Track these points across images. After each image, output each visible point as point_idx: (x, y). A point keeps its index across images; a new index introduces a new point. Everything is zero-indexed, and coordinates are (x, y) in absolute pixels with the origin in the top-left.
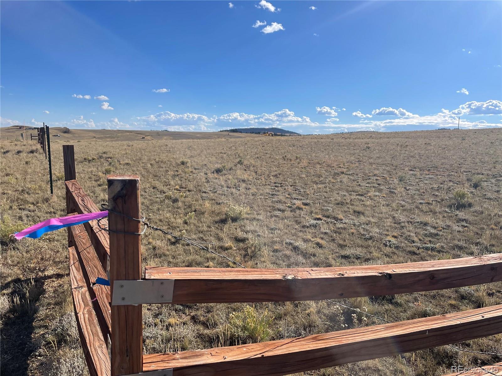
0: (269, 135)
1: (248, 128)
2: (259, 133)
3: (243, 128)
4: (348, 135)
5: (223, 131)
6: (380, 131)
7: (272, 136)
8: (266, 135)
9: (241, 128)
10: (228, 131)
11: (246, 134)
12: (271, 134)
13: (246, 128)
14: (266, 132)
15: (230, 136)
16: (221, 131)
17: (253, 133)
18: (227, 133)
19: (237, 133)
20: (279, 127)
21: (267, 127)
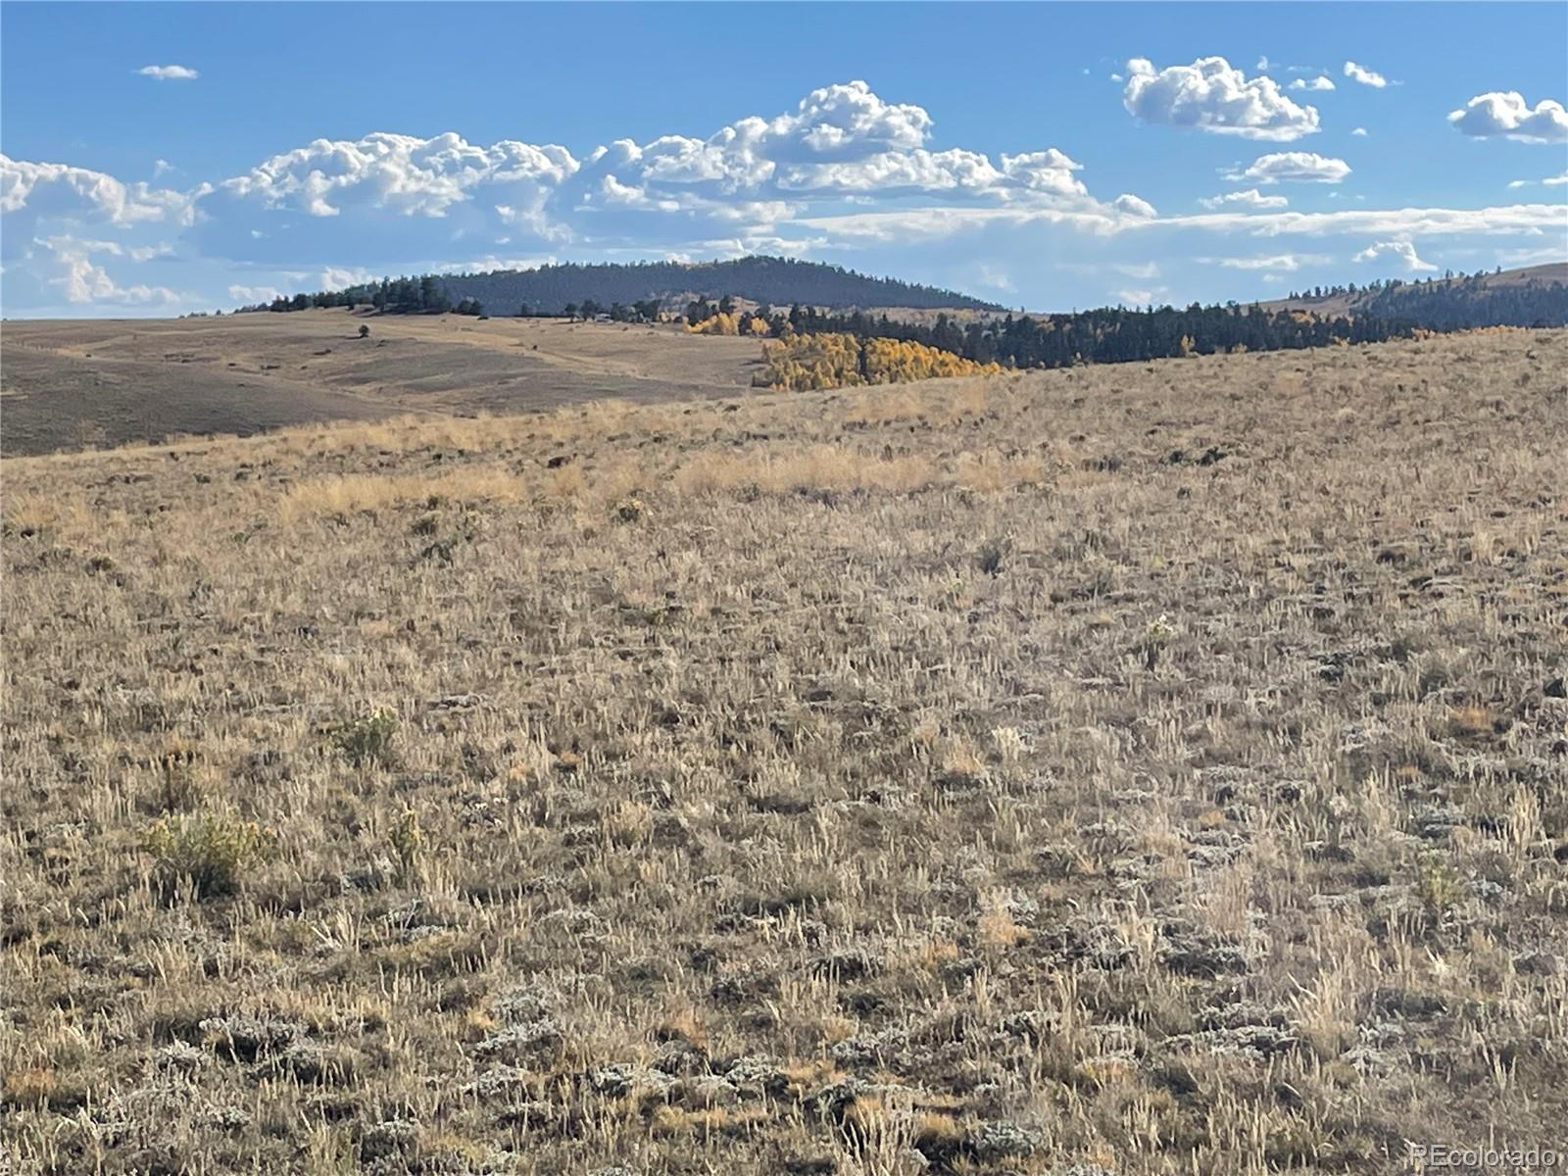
0: (744, 326)
2: (647, 312)
5: (301, 303)
8: (718, 329)
11: (525, 324)
12: (762, 314)
14: (714, 299)
15: (382, 343)
16: (280, 306)
17: (589, 311)
18: (347, 323)
19: (433, 320)
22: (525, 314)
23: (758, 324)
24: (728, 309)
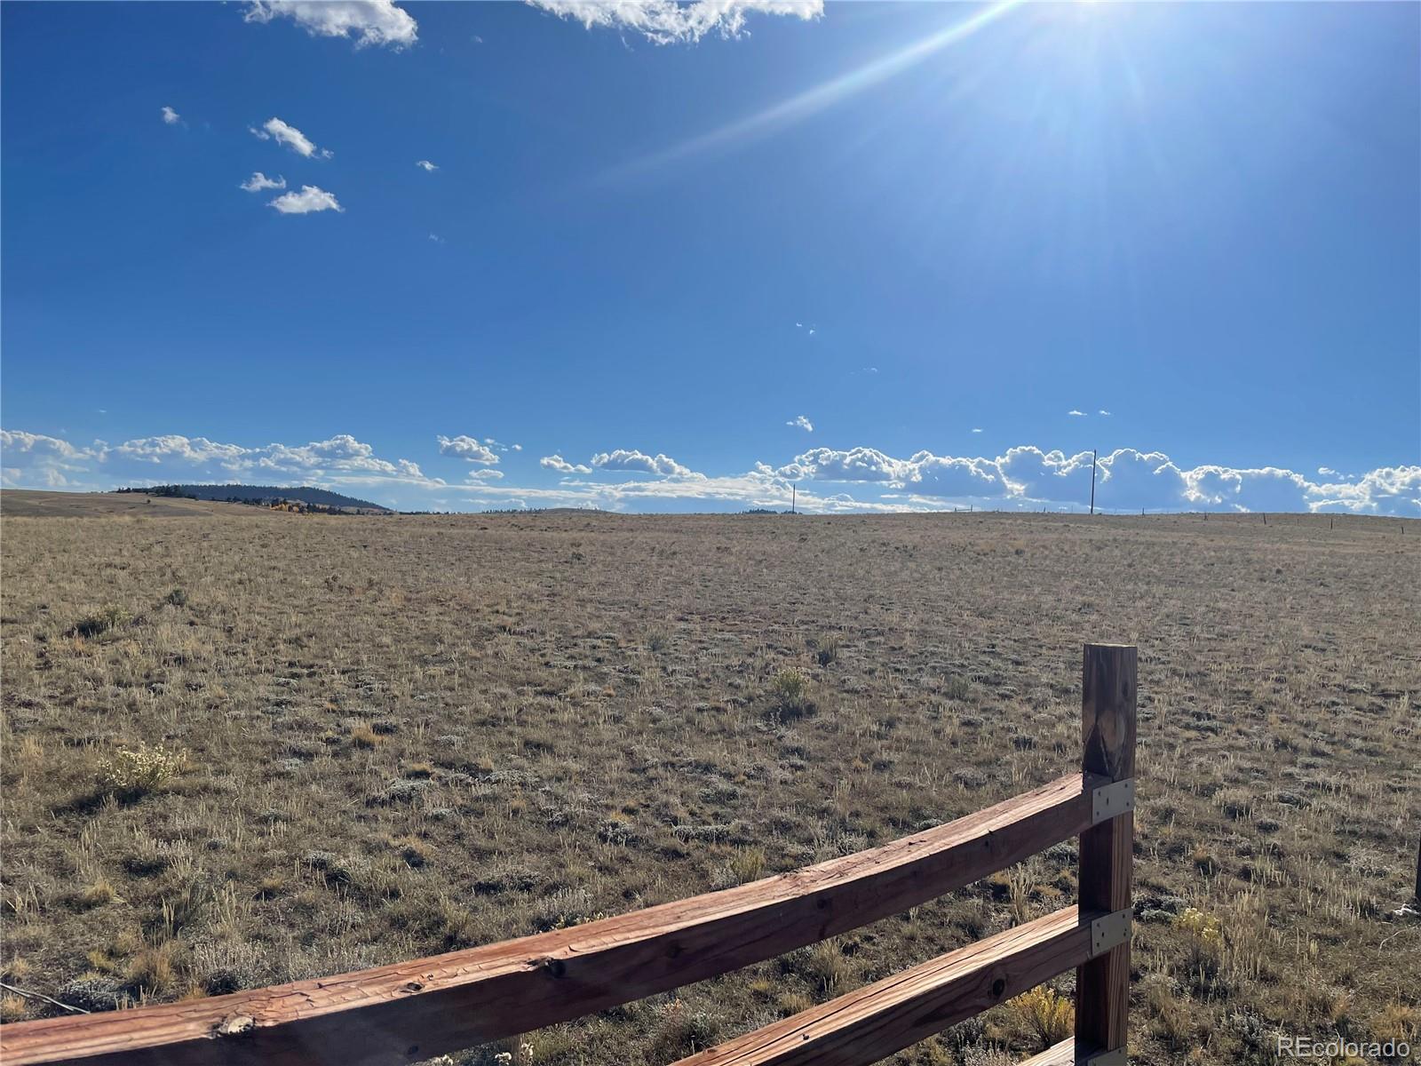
0: (290, 509)
1: (219, 485)
2: (257, 502)
3: (203, 484)
4: (529, 518)
5: (128, 491)
6: (613, 511)
7: (301, 511)
8: (281, 509)
9: (194, 483)
10: (146, 491)
11: (212, 503)
12: (298, 505)
13: (214, 484)
14: (282, 499)
15: (154, 506)
16: (120, 491)
17: (236, 500)
18: (144, 498)
19: (178, 499)
20: (325, 487)
21: (284, 485)
22: (213, 500)
23: (295, 508)
24: (285, 503)
